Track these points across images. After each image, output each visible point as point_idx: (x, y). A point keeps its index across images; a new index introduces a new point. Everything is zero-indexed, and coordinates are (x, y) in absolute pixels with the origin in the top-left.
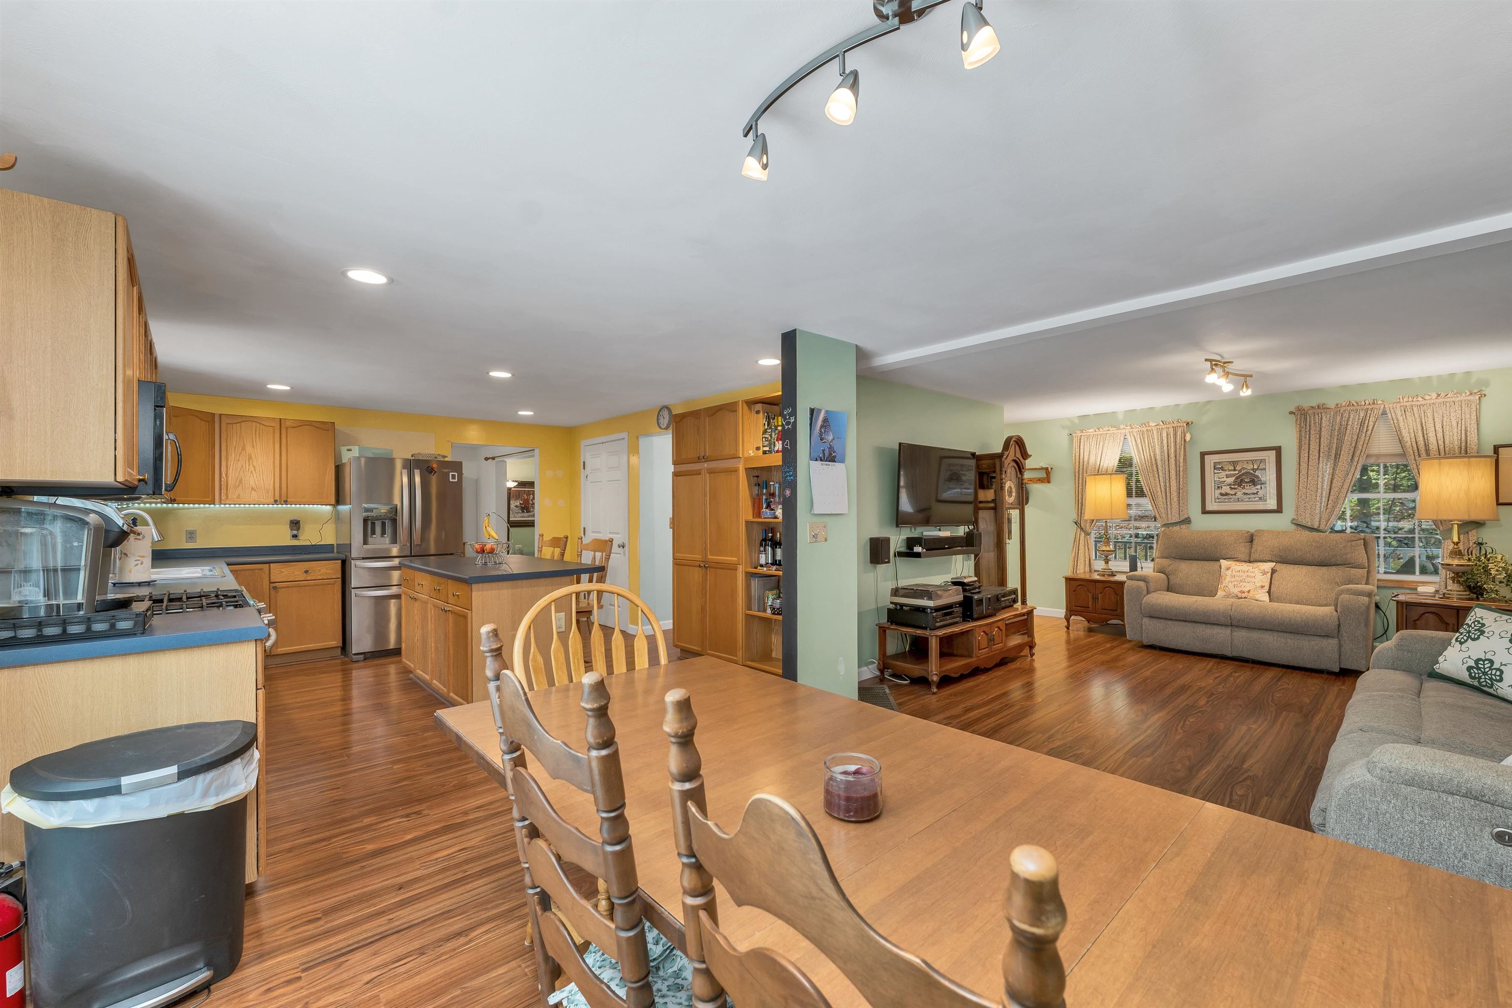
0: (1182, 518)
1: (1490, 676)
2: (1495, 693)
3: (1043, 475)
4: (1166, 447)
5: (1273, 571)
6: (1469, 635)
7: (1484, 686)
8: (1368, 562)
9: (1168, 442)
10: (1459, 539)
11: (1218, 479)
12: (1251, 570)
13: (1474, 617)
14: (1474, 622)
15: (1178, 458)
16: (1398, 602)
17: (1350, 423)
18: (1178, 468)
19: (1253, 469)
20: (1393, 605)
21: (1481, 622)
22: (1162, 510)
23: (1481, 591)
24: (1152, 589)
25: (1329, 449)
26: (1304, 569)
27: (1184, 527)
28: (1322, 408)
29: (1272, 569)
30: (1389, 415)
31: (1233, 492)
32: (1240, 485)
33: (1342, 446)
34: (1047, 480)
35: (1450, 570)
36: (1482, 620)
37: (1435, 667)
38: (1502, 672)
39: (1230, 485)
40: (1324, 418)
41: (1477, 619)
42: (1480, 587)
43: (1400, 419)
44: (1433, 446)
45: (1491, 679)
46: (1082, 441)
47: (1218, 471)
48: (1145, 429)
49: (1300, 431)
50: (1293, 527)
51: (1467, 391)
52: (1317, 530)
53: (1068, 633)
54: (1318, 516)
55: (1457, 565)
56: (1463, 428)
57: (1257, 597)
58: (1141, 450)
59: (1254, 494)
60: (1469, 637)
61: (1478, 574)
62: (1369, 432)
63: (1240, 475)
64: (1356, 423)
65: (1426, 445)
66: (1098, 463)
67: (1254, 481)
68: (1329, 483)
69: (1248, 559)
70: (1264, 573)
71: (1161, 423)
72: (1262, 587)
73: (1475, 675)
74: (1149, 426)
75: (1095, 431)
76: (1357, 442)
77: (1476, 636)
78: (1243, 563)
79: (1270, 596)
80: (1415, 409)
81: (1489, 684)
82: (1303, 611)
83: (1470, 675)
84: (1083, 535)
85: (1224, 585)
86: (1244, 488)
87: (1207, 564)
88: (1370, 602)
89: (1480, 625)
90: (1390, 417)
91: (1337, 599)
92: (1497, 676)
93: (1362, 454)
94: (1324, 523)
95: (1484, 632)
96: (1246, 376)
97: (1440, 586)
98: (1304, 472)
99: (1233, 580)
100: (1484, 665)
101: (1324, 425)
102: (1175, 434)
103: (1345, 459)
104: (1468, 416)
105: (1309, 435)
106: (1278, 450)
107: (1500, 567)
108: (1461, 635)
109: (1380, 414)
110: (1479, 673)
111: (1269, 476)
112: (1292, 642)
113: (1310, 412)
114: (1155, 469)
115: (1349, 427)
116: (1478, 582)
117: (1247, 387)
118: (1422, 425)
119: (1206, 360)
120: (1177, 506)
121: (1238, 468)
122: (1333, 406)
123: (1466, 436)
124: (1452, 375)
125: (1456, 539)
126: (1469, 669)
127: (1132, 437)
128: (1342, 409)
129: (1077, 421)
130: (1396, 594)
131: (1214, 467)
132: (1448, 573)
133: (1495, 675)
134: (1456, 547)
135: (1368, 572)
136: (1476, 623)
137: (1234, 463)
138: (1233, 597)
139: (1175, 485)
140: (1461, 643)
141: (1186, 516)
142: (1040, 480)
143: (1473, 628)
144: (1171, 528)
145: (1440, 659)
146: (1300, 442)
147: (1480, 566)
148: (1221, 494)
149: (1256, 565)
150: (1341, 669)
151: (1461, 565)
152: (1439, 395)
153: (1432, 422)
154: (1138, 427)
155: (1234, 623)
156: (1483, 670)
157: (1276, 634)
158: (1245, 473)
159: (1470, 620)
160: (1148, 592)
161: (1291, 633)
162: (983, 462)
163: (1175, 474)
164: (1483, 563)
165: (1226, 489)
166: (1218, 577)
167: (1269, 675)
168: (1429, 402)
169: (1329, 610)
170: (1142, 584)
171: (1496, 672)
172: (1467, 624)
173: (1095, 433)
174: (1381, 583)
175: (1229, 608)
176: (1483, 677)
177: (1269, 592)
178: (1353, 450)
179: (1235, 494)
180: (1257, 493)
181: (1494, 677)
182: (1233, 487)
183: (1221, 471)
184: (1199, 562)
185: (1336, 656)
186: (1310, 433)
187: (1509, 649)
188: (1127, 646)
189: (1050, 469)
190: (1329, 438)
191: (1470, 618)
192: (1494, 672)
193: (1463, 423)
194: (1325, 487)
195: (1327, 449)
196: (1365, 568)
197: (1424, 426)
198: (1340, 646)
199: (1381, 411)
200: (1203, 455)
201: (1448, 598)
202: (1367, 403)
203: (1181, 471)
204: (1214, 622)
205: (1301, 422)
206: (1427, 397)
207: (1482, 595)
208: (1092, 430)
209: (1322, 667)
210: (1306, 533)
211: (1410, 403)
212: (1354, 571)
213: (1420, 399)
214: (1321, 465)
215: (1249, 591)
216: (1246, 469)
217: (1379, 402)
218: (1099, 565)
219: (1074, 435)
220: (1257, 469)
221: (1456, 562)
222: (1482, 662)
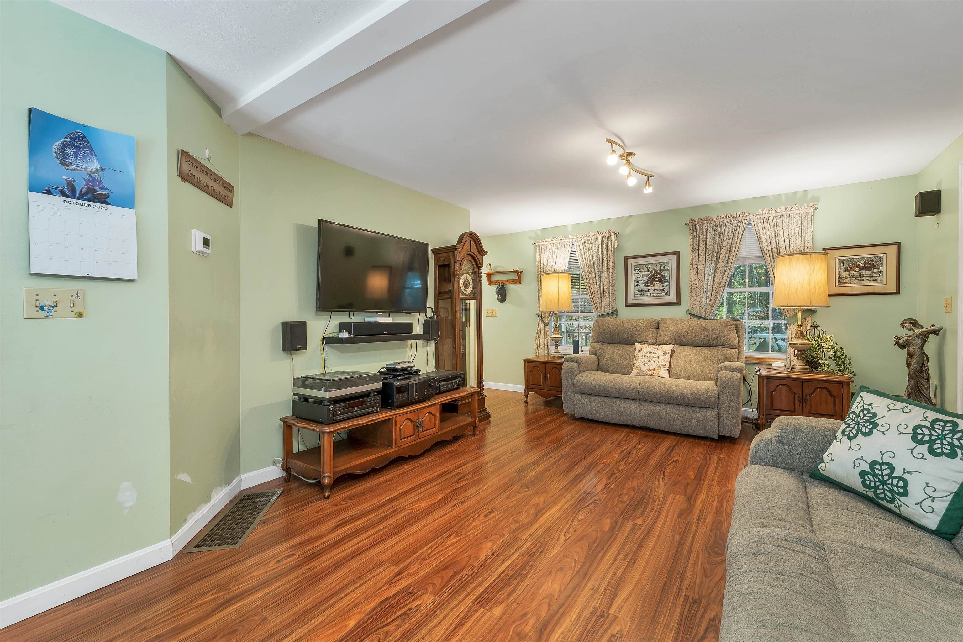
0: (612, 310)
1: (890, 486)
2: (897, 510)
3: (515, 277)
4: (600, 254)
5: (672, 352)
6: (858, 427)
7: (882, 499)
8: (739, 343)
9: (602, 249)
10: (802, 323)
11: (636, 279)
12: (656, 351)
13: (862, 404)
14: (862, 410)
15: (609, 261)
16: (760, 376)
17: (727, 232)
18: (609, 270)
19: (660, 270)
20: (756, 378)
21: (872, 410)
22: (598, 304)
23: (816, 365)
24: (583, 368)
25: (712, 252)
26: (694, 350)
27: (613, 317)
28: (708, 220)
29: (672, 350)
30: (753, 224)
31: (646, 289)
32: (651, 283)
33: (721, 251)
34: (519, 281)
35: (795, 348)
36: (872, 408)
37: (819, 467)
38: (906, 483)
39: (645, 283)
40: (709, 227)
41: (866, 407)
42: (816, 362)
43: (761, 228)
44: (782, 250)
45: (891, 491)
46: (543, 249)
47: (637, 272)
48: (586, 239)
49: (693, 239)
50: (688, 316)
51: (805, 205)
52: (703, 318)
53: (526, 407)
54: (705, 307)
55: (801, 344)
56: (803, 234)
57: (661, 374)
58: (583, 256)
59: (661, 290)
60: (859, 430)
61: (814, 351)
62: (739, 239)
63: (652, 275)
64: (730, 232)
65: (778, 249)
66: (554, 266)
67: (662, 280)
68: (712, 280)
69: (655, 342)
70: (666, 353)
71: (597, 234)
72: (664, 365)
73: (870, 484)
74: (589, 236)
75: (552, 241)
76: (731, 247)
77: (868, 430)
78: (651, 346)
79: (669, 372)
80: (770, 219)
81: (889, 497)
82: (692, 386)
83: (864, 483)
84: (543, 325)
85: (637, 364)
86: (654, 285)
87: (626, 346)
88: (741, 376)
89: (870, 415)
90: (753, 226)
91: (717, 375)
92: (901, 487)
93: (735, 256)
94: (709, 312)
95: (877, 425)
96: (649, 176)
97: (786, 361)
98: (695, 271)
99: (643, 360)
100: (882, 470)
101: (709, 233)
102: (607, 243)
103: (723, 260)
104: (806, 225)
105: (699, 242)
106: (678, 254)
107: (830, 345)
108: (848, 427)
109: (747, 224)
110: (875, 482)
111: (672, 277)
112: (683, 413)
113: (700, 223)
114: (593, 270)
115: (726, 235)
116: (814, 358)
117: (649, 185)
118: (775, 233)
119: (608, 140)
120: (608, 301)
121: (650, 270)
122: (715, 218)
123: (805, 241)
124: (795, 193)
125: (800, 323)
126: (863, 474)
127: (577, 245)
128: (722, 220)
129: (539, 233)
130: (758, 369)
131: (634, 268)
132: (793, 350)
133: (897, 486)
134: (799, 329)
135: (739, 351)
136: (865, 412)
137: (647, 265)
138: (643, 375)
139: (607, 283)
140: (850, 438)
141: (614, 309)
142: (514, 282)
143: (862, 419)
144: (604, 318)
145: (825, 456)
146: (693, 246)
147: (816, 344)
148: (639, 291)
149: (660, 347)
150: (720, 436)
151: (804, 344)
152: (786, 209)
153: (782, 230)
154: (581, 236)
155: (641, 398)
156: (880, 477)
157: (672, 406)
158: (655, 273)
159: (857, 407)
160: (580, 372)
161: (683, 405)
162: (441, 255)
163: (606, 275)
164: (818, 342)
165: (642, 287)
166: (633, 357)
167: (668, 442)
168: (779, 214)
169: (710, 384)
170: (575, 365)
171: (898, 482)
172: (854, 413)
173: (552, 242)
174: (748, 361)
175: (638, 384)
176: (881, 487)
177: (669, 370)
178: (728, 253)
179: (648, 291)
180: (663, 290)
181: (895, 488)
182: (647, 284)
183: (639, 272)
184: (621, 345)
185: (716, 425)
186: (699, 240)
187: (912, 450)
188: (564, 418)
189: (520, 272)
190: (712, 244)
191: (855, 404)
192: (895, 481)
193: (803, 231)
194: (709, 284)
195: (711, 253)
196: (737, 348)
197: (776, 233)
198: (719, 416)
199: (747, 222)
200: (626, 259)
201: (794, 372)
202: (738, 215)
203: (611, 272)
204: (627, 397)
205: (693, 231)
206: (779, 210)
207: (817, 368)
208: (549, 240)
209: (706, 435)
210: (696, 320)
211: (767, 215)
212: (729, 351)
213: (774, 211)
214: (706, 266)
215: (654, 370)
216: (656, 270)
217: (746, 214)
218: (553, 350)
219: (537, 244)
220: (663, 270)
221: (800, 341)
222: (878, 467)
